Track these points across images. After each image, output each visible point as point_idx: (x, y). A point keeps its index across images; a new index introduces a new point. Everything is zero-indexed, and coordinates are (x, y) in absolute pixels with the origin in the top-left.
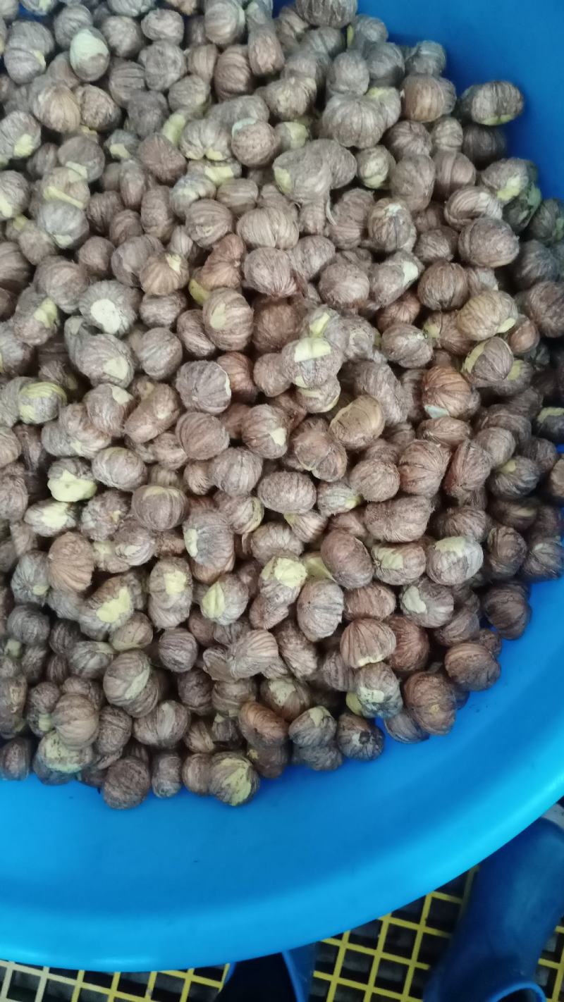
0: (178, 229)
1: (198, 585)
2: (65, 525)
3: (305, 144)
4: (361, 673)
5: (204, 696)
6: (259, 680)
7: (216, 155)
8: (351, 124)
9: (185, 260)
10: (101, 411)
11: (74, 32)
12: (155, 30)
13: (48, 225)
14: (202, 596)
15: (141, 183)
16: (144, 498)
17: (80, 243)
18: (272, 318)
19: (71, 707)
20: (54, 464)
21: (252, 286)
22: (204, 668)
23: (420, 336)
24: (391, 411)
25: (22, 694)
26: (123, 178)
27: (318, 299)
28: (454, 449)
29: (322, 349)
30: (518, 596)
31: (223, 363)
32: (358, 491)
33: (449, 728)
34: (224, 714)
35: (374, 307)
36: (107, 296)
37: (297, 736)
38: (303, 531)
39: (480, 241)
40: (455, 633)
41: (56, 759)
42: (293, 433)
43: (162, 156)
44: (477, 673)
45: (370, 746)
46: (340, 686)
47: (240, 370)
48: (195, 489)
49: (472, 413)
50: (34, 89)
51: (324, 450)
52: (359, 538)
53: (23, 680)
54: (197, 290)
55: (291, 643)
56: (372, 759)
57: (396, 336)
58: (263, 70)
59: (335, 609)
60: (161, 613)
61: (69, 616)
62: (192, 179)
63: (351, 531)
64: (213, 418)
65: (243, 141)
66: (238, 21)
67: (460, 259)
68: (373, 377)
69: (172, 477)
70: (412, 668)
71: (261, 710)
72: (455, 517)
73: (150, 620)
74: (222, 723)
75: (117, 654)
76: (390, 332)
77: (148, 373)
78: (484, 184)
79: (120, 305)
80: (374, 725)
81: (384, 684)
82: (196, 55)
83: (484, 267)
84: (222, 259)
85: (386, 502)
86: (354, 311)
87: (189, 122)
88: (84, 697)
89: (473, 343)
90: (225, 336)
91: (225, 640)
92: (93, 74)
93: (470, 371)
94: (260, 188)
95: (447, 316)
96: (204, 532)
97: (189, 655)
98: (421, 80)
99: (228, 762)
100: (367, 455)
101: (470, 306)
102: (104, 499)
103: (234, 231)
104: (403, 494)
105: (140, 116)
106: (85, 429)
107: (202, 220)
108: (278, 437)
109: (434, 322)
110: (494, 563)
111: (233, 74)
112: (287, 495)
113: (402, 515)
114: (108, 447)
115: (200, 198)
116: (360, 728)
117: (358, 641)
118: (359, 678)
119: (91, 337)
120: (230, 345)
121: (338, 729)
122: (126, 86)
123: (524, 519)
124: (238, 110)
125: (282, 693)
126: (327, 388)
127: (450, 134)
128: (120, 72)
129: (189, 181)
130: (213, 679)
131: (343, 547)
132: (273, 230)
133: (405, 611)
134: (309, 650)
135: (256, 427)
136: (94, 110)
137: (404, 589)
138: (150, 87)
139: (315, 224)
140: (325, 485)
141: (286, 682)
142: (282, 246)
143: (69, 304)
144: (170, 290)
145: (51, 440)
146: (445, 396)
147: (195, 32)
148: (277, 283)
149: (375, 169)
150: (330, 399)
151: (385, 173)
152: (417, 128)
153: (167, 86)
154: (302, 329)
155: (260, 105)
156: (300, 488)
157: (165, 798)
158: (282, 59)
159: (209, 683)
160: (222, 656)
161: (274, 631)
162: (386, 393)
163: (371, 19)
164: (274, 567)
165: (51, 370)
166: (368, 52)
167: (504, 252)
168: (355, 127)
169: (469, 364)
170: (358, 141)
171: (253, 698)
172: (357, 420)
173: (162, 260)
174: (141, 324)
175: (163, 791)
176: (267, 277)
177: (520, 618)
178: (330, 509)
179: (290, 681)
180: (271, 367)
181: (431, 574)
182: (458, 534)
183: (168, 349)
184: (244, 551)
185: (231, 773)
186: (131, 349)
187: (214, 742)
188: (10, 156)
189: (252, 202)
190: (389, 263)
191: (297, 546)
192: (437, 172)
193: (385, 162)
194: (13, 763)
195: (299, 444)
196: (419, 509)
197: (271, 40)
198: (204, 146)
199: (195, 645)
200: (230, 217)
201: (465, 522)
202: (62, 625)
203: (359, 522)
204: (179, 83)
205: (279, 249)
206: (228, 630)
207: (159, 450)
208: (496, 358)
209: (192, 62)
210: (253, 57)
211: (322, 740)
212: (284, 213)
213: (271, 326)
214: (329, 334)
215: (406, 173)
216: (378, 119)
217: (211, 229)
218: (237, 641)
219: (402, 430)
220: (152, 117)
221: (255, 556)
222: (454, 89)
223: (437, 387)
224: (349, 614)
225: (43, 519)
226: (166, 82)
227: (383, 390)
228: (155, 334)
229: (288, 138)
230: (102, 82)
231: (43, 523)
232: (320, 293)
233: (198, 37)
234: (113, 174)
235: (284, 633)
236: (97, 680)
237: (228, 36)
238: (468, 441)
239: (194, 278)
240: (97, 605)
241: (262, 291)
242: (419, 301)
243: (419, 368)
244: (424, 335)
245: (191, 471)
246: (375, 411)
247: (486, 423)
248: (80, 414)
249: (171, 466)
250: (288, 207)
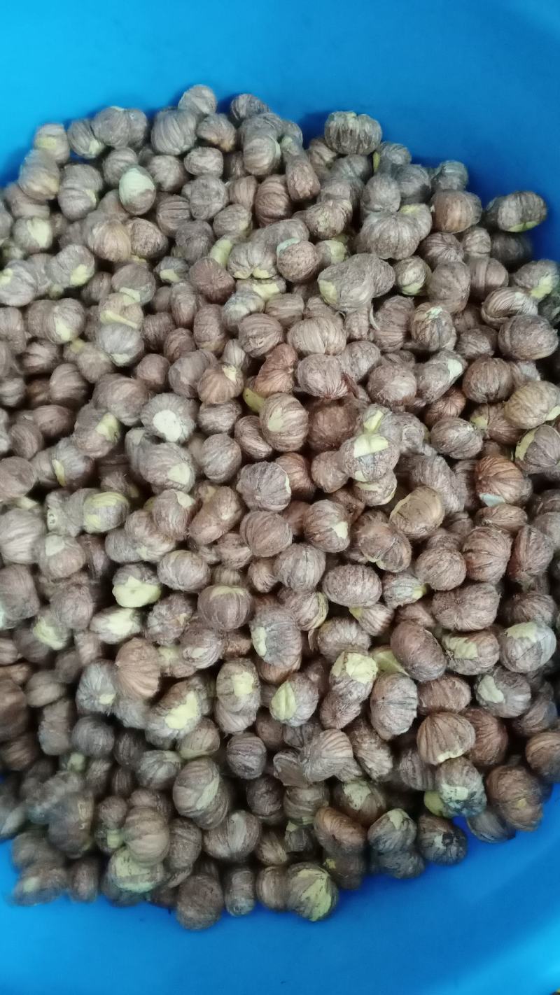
0: (231, 342)
1: (267, 686)
2: (131, 631)
3: (344, 260)
4: (441, 769)
5: (274, 803)
6: (333, 784)
7: (263, 274)
8: (389, 237)
9: (239, 370)
10: (167, 516)
11: (123, 172)
12: (198, 166)
13: (107, 345)
14: (271, 697)
15: (192, 303)
16: (211, 599)
17: (137, 360)
18: (326, 418)
19: (142, 820)
20: (119, 570)
21: (306, 390)
22: (275, 774)
23: (469, 428)
24: (448, 501)
25: (90, 809)
26: (174, 299)
27: (367, 399)
28: (514, 534)
29: (379, 444)
31: (282, 463)
32: (425, 580)
33: (538, 825)
34: (297, 822)
35: (421, 404)
36: (167, 408)
37: (377, 841)
38: (371, 624)
39: (521, 337)
40: (534, 722)
41: (127, 877)
42: (355, 525)
43: (213, 276)
45: (454, 849)
46: (418, 785)
47: (299, 468)
48: (260, 587)
49: (526, 499)
50: (89, 223)
51: (388, 541)
52: (428, 628)
53: (90, 794)
54: (251, 398)
55: (365, 743)
56: (457, 862)
57: (446, 429)
58: (301, 196)
59: (410, 704)
60: (229, 717)
61: (136, 725)
62: (242, 296)
63: (419, 622)
64: (277, 516)
65: (288, 259)
66: (274, 153)
67: (501, 354)
68: (429, 468)
69: (235, 577)
70: (493, 761)
71: (337, 815)
72: (522, 603)
73: (217, 725)
74: (295, 832)
75: (185, 762)
76: (439, 426)
77: (210, 477)
78: (517, 285)
79: (180, 415)
80: (457, 825)
81: (468, 780)
82: (237, 186)
83: (526, 359)
84: (276, 367)
85: (454, 590)
86: (401, 408)
87: (235, 245)
88: (153, 809)
89: (522, 432)
90: (283, 438)
91: (296, 743)
92: (140, 209)
93: (522, 458)
94: (306, 301)
95: (494, 408)
96: (272, 630)
97: (259, 760)
98: (450, 195)
99: (305, 873)
100: (429, 545)
101: (517, 396)
102: (170, 602)
103: (285, 341)
104: (470, 581)
105: (188, 244)
106: (151, 534)
107: (255, 333)
108: (340, 532)
109: (481, 414)
111: (273, 200)
112: (354, 588)
113: (473, 602)
114: (172, 551)
115: (251, 313)
116: (442, 829)
117: (436, 736)
118: (440, 775)
119: (155, 446)
120: (287, 446)
121: (418, 832)
122: (173, 218)
124: (281, 232)
125: (358, 796)
126: (385, 481)
127: (479, 242)
128: (166, 204)
129: (240, 298)
130: (285, 784)
131: (414, 638)
132: (322, 338)
133: (481, 702)
134: (383, 748)
135: (319, 522)
136: (144, 240)
137: (479, 679)
138: (195, 217)
139: (360, 330)
140: (390, 577)
141: (361, 785)
142: (331, 352)
143: (130, 417)
144: (227, 398)
145: (116, 548)
146: (500, 485)
147: (234, 166)
148: (330, 386)
149: (413, 277)
150: (388, 491)
151: (423, 280)
152: (450, 238)
153: (211, 214)
154: (356, 427)
155: (301, 227)
156: (366, 580)
157: (241, 917)
158: (318, 184)
159: (280, 789)
160: (294, 760)
161: (348, 730)
162: (443, 483)
163: (394, 145)
164: (345, 663)
165: (114, 480)
166: (397, 173)
167: (545, 345)
168: (393, 240)
169: (521, 452)
170: (395, 254)
171: (327, 803)
172: (418, 510)
173: (219, 371)
174: (201, 433)
175: (237, 908)
176: (323, 381)
178: (399, 600)
179: (364, 783)
180: (328, 464)
181: (506, 662)
182: (528, 620)
183: (229, 454)
184: (311, 648)
185: (310, 886)
186: (192, 455)
187: (288, 853)
188: (66, 286)
189: (300, 314)
190: (434, 362)
191: (364, 640)
192: (471, 277)
193: (422, 271)
194: (82, 884)
195: (363, 536)
196: (489, 595)
197: (308, 169)
198: (252, 266)
199: (264, 749)
200: (280, 328)
201: (533, 608)
202: (126, 735)
203: (427, 612)
204: (222, 212)
205: (329, 354)
206: (299, 732)
207: (223, 550)
208: (548, 445)
209: (234, 192)
210: (292, 184)
211: (404, 843)
212: (333, 322)
213: (326, 426)
214: (384, 430)
216: (413, 232)
217: (265, 340)
218: (310, 743)
219: (460, 519)
220: (200, 243)
221: (322, 653)
222: (480, 202)
223: (491, 475)
224: (424, 708)
225: (109, 626)
226: (210, 211)
227: (440, 480)
228: (215, 440)
229: (328, 254)
230: (151, 215)
231: (109, 631)
232: (369, 394)
233: (237, 170)
234: (164, 297)
235: (357, 733)
236: (167, 792)
237: (266, 167)
238: (527, 527)
239: (249, 386)
240: (164, 711)
241: (315, 395)
242: (465, 396)
243: (471, 459)
244: (473, 426)
245: (256, 569)
246: (435, 501)
247: (541, 509)
248: (146, 519)
249: (235, 565)
250: (335, 316)
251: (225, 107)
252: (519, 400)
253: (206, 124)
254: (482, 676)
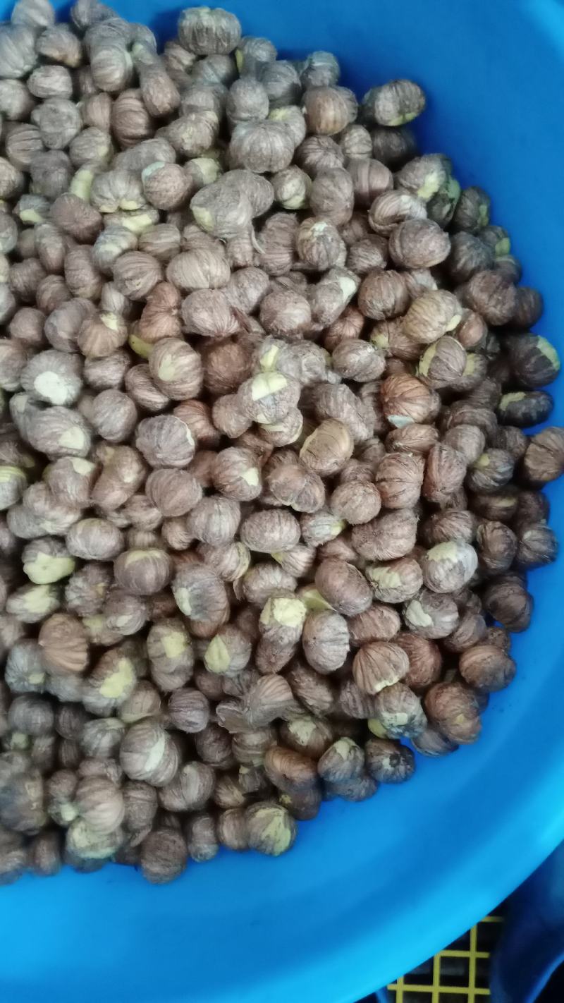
0: (107, 286)
1: (197, 641)
2: (51, 607)
3: (217, 179)
4: (379, 698)
5: (224, 750)
6: (278, 725)
7: (131, 205)
8: (261, 150)
9: (120, 316)
10: (65, 487)
12: (43, 88)
14: (205, 651)
15: (59, 245)
16: (126, 566)
17: (10, 317)
18: (220, 360)
19: (92, 792)
20: (27, 547)
21: (194, 331)
22: (220, 724)
23: (370, 350)
24: (357, 430)
25: (40, 788)
26: (40, 244)
27: (261, 331)
28: (426, 454)
29: (278, 383)
30: (517, 588)
31: (180, 414)
32: (341, 517)
33: (478, 736)
34: (248, 765)
35: (319, 328)
36: (48, 369)
37: (327, 773)
38: (293, 567)
39: (411, 245)
40: (464, 638)
41: (87, 847)
42: (266, 469)
43: (76, 215)
44: (493, 675)
45: (402, 768)
46: (360, 714)
47: (199, 417)
48: (177, 546)
49: (435, 414)
51: (300, 483)
52: (351, 562)
53: (37, 773)
54: (138, 344)
55: (303, 682)
56: (406, 779)
57: (347, 354)
58: (161, 110)
59: (341, 640)
60: (163, 675)
61: (72, 698)
62: (111, 234)
63: (342, 558)
64: (182, 472)
65: (156, 186)
66: (125, 64)
67: (395, 265)
68: (333, 399)
69: (150, 538)
70: (429, 682)
71: (285, 754)
72: (441, 523)
73: (155, 686)
74: (248, 774)
76: (339, 350)
77: (106, 438)
78: (402, 185)
79: (63, 374)
80: (402, 748)
81: (406, 705)
82: (89, 106)
83: (419, 268)
84: (158, 309)
85: (371, 522)
86: (299, 336)
87: (96, 175)
88: (104, 777)
89: (423, 347)
90: (177, 387)
91: (236, 692)
93: (426, 375)
94: (182, 230)
95: (393, 324)
96: (194, 589)
97: (202, 714)
98: (320, 93)
99: (263, 813)
100: (342, 479)
101: (414, 310)
102: (86, 573)
103: (165, 280)
104: (386, 511)
105: (45, 179)
106: (52, 508)
107: (130, 274)
108: (250, 479)
109: (380, 332)
110: (488, 560)
111: (132, 119)
112: (272, 535)
113: (390, 533)
114: (79, 521)
115: (124, 252)
116: (389, 751)
117: (371, 667)
118: (379, 704)
119: (40, 412)
120: (183, 394)
121: (366, 757)
122: (24, 150)
123: (506, 509)
124: (144, 155)
125: (304, 732)
126: (290, 419)
127: (359, 141)
128: (15, 136)
129: (109, 236)
130: (231, 732)
131: (337, 575)
132: (204, 271)
133: (411, 627)
134: (322, 683)
135: (227, 473)
137: (406, 605)
138: (49, 146)
139: (244, 257)
140: (306, 517)
141: (305, 721)
142: (216, 286)
143: (11, 382)
144: (111, 348)
145: (18, 524)
146: (407, 405)
147: (84, 83)
148: (219, 324)
149: (293, 190)
150: (294, 429)
151: (303, 192)
152: (327, 142)
153: (66, 142)
154: (253, 366)
155: (166, 147)
156: (283, 525)
157: (205, 862)
158: (177, 95)
159: (227, 737)
160: (236, 709)
161: (285, 672)
162: (349, 412)
163: (257, 39)
164: (272, 610)
165: (5, 451)
166: (262, 73)
167: (437, 251)
168: (265, 153)
169: (424, 367)
170: (270, 166)
171: (275, 743)
172: (326, 445)
173: (97, 321)
174: (90, 390)
175: (201, 855)
176: (207, 320)
177: (524, 608)
178: (318, 539)
179: (308, 718)
180: (229, 409)
181: (430, 585)
182: (448, 539)
183: (122, 411)
184: (238, 598)
185: (268, 824)
186: (83, 417)
187: (244, 795)
189: (177, 246)
190: (325, 282)
191: (290, 583)
192: (354, 182)
193: (301, 182)
194: (43, 860)
195: (274, 481)
196: (405, 523)
197: (164, 79)
199: (206, 702)
200: (158, 265)
201: (452, 526)
202: (65, 710)
203: (348, 546)
204: (78, 138)
205: (213, 289)
206: (236, 681)
207: (132, 514)
208: (450, 358)
209: (87, 114)
210: (149, 99)
211: (353, 773)
212: (212, 252)
213: (221, 367)
214: (281, 366)
215: (324, 189)
216: (286, 140)
217: (143, 279)
218: (249, 691)
219: (371, 446)
220: (58, 177)
221: (250, 601)
222: (354, 96)
223: (397, 396)
224: (356, 641)
225: (26, 606)
226: (64, 139)
227: (346, 410)
228: (105, 397)
229: (199, 175)
231: (26, 610)
232: (263, 325)
233: (88, 88)
234: (28, 244)
235: (294, 673)
236: (115, 756)
237: (118, 82)
238: (438, 445)
239: (133, 333)
240: (98, 683)
241: (205, 334)
242: (362, 314)
243: (375, 380)
244: (373, 347)
245: (169, 529)
246: (342, 433)
247: (451, 423)
248: (44, 492)
249: (148, 527)
250: (214, 244)
251: (64, 16)
252: (416, 314)
253: (44, 39)
254: (409, 602)
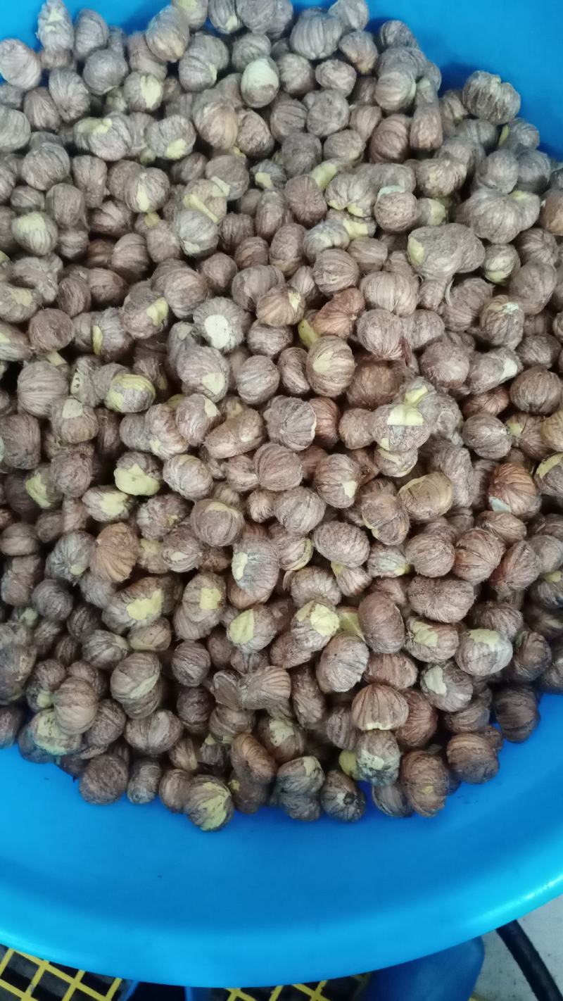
0: (304, 268)
1: (229, 607)
2: (120, 515)
3: (440, 225)
4: (366, 736)
5: (201, 715)
6: (260, 716)
7: (357, 211)
8: (492, 218)
9: (304, 299)
10: (190, 419)
11: (253, 58)
12: (328, 78)
13: (183, 230)
14: (231, 619)
15: (279, 216)
16: (207, 511)
17: (206, 256)
18: (371, 376)
19: (75, 690)
20: (127, 454)
21: (361, 341)
22: (211, 689)
23: (503, 431)
24: (459, 494)
25: (31, 665)
26: (263, 206)
27: (417, 370)
28: (509, 545)
29: (414, 419)
30: (531, 702)
31: (315, 405)
32: (411, 561)
33: (437, 813)
34: (217, 738)
35: (465, 391)
36: (223, 313)
37: (286, 779)
38: (347, 584)
40: (465, 721)
41: (46, 737)
42: (363, 488)
43: (308, 197)
44: (476, 766)
45: (352, 809)
46: (340, 742)
47: (329, 416)
48: (255, 516)
49: (531, 515)
50: (203, 99)
51: (390, 514)
52: (398, 605)
53: (34, 652)
54: (306, 330)
55: (304, 688)
56: (350, 822)
57: (481, 425)
58: (421, 145)
59: (358, 668)
60: (186, 623)
61: (97, 603)
62: (331, 227)
63: (392, 597)
64: (294, 455)
65: (388, 206)
66: (409, 92)
67: (558, 369)
68: (452, 457)
69: (234, 498)
70: (415, 744)
71: (256, 745)
72: (493, 611)
73: (172, 627)
74: (211, 746)
75: (131, 651)
76: (476, 419)
77: (242, 396)
79: (233, 325)
80: (362, 789)
81: (387, 753)
82: (360, 112)
84: (341, 309)
85: (436, 579)
86: (445, 390)
87: (339, 172)
88: (89, 684)
89: (551, 452)
90: (324, 381)
91: (241, 668)
92: (257, 102)
93: (541, 477)
94: (390, 253)
95: (532, 419)
96: (254, 559)
97: (201, 671)
99: (210, 786)
100: (426, 529)
101: (559, 416)
102: (165, 501)
103: (358, 286)
104: (453, 576)
105: (293, 154)
106: (168, 431)
107: (331, 268)
108: (350, 489)
109: (518, 421)
110: (517, 665)
111: (392, 141)
112: (343, 547)
113: (449, 596)
114: (183, 454)
115: (333, 247)
116: (348, 789)
117: (373, 705)
118: (363, 741)
119: (198, 347)
120: (325, 390)
121: (325, 783)
122: (287, 123)
123: (554, 630)
124: (388, 175)
125: (280, 733)
126: (407, 455)
128: (284, 107)
129: (328, 228)
130: (217, 701)
131: (383, 610)
132: (395, 295)
133: (424, 688)
134: (319, 699)
135: (331, 474)
136: (250, 136)
137: (429, 666)
138: (309, 129)
139: (433, 300)
140: (380, 546)
141: (287, 725)
142: (398, 313)
143: (182, 309)
144: (283, 323)
145: (130, 432)
146: (512, 494)
147: (365, 91)
148: (386, 346)
149: (500, 265)
150: (406, 466)
151: (509, 271)
152: (549, 238)
153: (326, 133)
154: (397, 395)
155: (410, 177)
156: (357, 543)
157: (136, 804)
158: (441, 139)
159: (210, 703)
160: (234, 682)
161: (293, 672)
162: (460, 476)
163: (528, 125)
164: (311, 611)
165: (147, 365)
166: (521, 154)
168: (495, 222)
169: (543, 470)
170: (492, 236)
171: (250, 731)
172: (428, 493)
173: (284, 294)
174: (246, 348)
175: (137, 796)
176: (378, 338)
177: (529, 723)
178: (379, 570)
179: (290, 724)
180: (359, 422)
181: (459, 660)
182: (493, 628)
183: (268, 379)
184: (284, 587)
185: (210, 798)
186: (231, 368)
187: (199, 763)
188: (159, 155)
189: (380, 264)
190: (492, 355)
191: (335, 596)
193: (512, 261)
195: (369, 501)
196: (466, 594)
198: (350, 200)
199: (209, 664)
200: (357, 272)
201: (502, 618)
202: (84, 609)
203: (403, 590)
204: (338, 135)
205: (395, 314)
206: (247, 658)
207: (232, 470)
209: (355, 118)
210: (415, 130)
211: (308, 790)
212: (410, 283)
213: (369, 383)
214: (423, 407)
215: (529, 277)
216: (518, 221)
217: (336, 278)
218: (254, 672)
219: (463, 514)
220: (305, 158)
221: (292, 594)
223: (507, 483)
224: (369, 676)
225: (101, 504)
226: (326, 129)
227: (458, 472)
228: (257, 361)
229: (427, 214)
230: (265, 112)
231: (100, 508)
232: (420, 365)
233: (366, 96)
234: (252, 199)
235: (299, 677)
236: (106, 673)
237: (396, 104)
238: (523, 543)
239: (307, 319)
240: (129, 600)
241: (368, 349)
242: (509, 398)
243: (493, 460)
244: (507, 431)
245: (257, 498)
246: (447, 490)
247: (541, 530)
248: (168, 415)
249: (239, 488)
250: (413, 278)
251: (374, 27)
252: (559, 420)
253: (351, 38)
254: (433, 665)
